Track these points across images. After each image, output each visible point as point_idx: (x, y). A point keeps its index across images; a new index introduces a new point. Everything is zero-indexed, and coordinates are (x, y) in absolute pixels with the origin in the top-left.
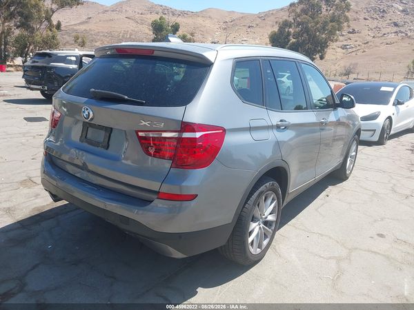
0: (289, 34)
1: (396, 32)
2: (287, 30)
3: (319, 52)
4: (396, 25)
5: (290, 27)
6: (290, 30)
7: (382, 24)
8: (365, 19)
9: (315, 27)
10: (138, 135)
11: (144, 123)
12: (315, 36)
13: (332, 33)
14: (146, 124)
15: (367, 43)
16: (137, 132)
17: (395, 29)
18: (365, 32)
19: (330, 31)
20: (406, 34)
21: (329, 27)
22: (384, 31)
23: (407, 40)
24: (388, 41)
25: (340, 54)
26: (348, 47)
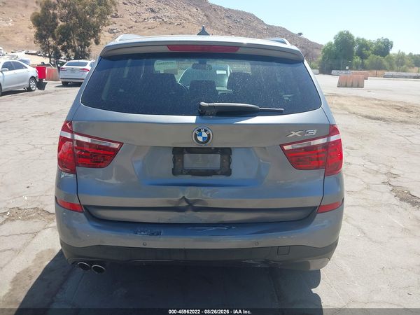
0: (55, 16)
1: (154, 18)
2: (51, 12)
3: (93, 36)
4: (152, 11)
5: (55, 8)
6: (55, 12)
7: (141, 9)
8: (125, 4)
9: (84, 10)
10: (283, 149)
11: (294, 134)
12: (85, 20)
13: (102, 16)
14: (297, 134)
15: (132, 27)
16: (282, 146)
17: (153, 15)
18: (127, 17)
19: (100, 15)
20: (163, 20)
21: (98, 10)
22: (144, 16)
23: (166, 26)
24: (150, 26)
25: (108, 38)
26: (115, 31)
